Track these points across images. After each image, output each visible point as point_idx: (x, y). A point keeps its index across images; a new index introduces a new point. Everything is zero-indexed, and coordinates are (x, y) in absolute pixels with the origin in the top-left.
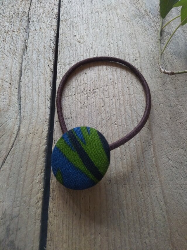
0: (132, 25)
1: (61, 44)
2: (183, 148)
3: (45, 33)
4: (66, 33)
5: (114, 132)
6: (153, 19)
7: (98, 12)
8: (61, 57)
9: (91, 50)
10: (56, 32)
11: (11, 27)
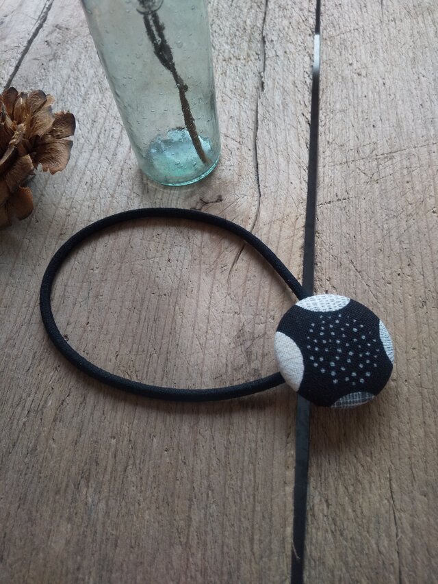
9: (383, 88)
11: (234, 52)
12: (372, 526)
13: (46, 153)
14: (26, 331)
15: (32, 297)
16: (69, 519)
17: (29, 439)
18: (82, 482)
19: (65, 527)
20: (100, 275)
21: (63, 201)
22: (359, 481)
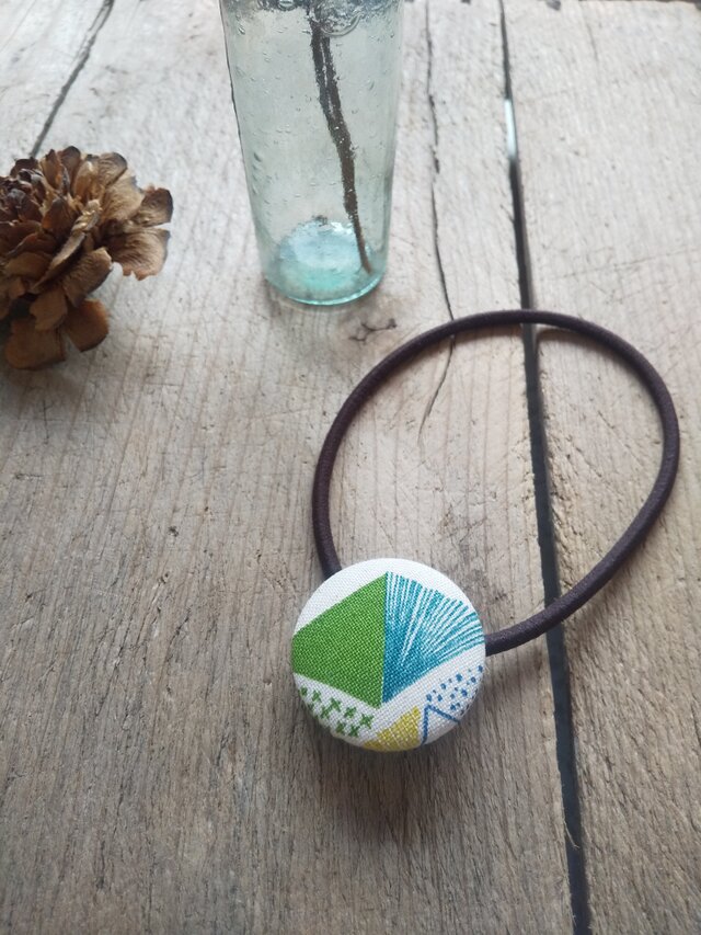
9: (613, 172)
12: (678, 791)
13: (126, 248)
14: (105, 522)
15: (110, 471)
16: (209, 814)
17: (126, 691)
18: (225, 754)
19: (203, 827)
20: (218, 437)
21: (146, 324)
22: (651, 727)
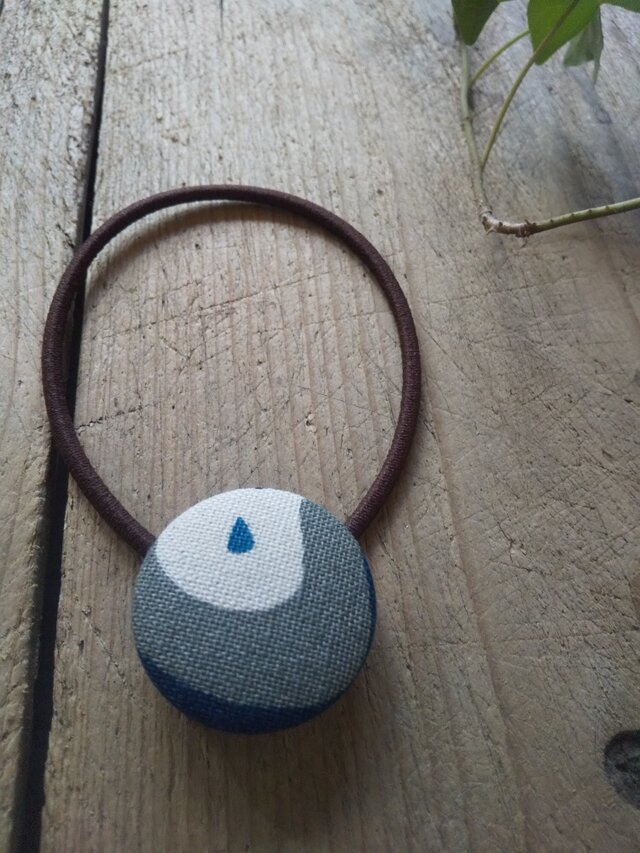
0: (365, 76)
1: (107, 150)
2: (563, 497)
3: (49, 116)
4: (129, 112)
5: (303, 454)
6: (439, 53)
7: (242, 36)
8: (107, 193)
10: (91, 109)
